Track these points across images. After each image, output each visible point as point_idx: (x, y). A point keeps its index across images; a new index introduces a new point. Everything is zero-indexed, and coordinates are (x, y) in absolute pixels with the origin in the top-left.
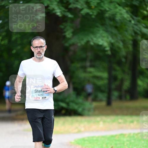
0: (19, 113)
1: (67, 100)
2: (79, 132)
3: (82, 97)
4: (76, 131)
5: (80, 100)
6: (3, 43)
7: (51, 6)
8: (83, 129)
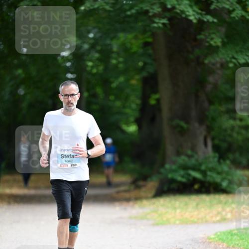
0: (122, 188)
1: (203, 168)
2: (224, 220)
3: (228, 162)
4: (218, 218)
5: (225, 167)
6: (95, 71)
7: (177, 7)
8: (229, 216)
